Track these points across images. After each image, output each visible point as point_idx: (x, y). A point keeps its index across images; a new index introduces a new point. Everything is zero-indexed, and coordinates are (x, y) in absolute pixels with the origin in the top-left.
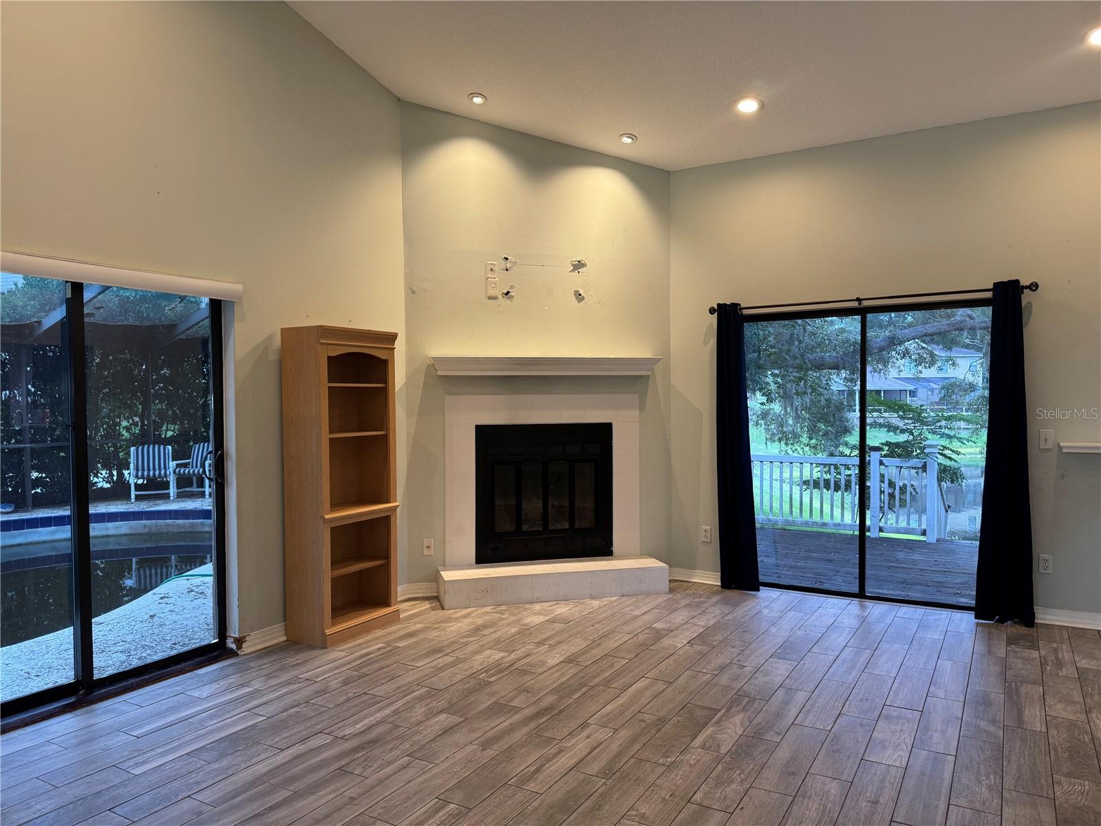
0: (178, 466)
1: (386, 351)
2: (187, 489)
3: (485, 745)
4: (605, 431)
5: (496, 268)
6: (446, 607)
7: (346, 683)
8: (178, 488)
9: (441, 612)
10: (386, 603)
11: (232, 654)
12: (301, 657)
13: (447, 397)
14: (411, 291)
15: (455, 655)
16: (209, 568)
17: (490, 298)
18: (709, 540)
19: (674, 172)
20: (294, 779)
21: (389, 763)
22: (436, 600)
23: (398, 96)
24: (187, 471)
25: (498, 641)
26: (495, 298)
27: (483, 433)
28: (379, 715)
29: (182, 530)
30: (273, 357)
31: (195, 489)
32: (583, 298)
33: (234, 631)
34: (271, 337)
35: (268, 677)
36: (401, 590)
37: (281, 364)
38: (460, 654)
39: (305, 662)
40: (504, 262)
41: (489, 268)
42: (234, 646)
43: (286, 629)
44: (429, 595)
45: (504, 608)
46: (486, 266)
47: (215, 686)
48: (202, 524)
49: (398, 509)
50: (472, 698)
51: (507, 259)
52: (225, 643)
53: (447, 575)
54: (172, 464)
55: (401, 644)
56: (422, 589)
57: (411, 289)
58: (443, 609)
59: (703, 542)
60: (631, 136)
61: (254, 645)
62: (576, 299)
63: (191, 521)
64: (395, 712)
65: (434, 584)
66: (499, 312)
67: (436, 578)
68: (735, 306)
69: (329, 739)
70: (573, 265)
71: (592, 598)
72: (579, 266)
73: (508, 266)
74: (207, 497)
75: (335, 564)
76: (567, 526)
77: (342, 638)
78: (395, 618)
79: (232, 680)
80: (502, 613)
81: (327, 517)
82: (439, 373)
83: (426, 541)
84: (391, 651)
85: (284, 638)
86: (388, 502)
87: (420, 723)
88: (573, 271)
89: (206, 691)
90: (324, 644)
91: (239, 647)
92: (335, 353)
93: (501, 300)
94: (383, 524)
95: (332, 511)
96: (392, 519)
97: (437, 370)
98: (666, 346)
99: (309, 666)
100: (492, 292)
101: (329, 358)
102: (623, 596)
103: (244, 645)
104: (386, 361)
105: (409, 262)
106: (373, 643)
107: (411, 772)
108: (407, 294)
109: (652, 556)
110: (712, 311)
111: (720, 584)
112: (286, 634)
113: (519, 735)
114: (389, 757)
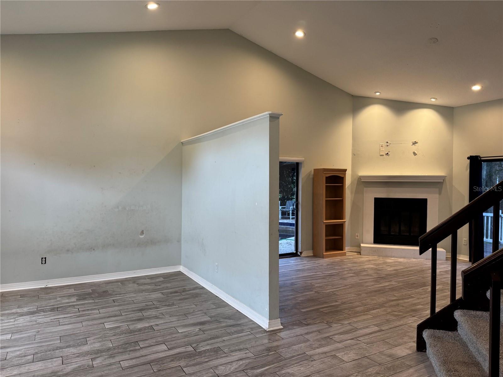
0: (282, 208)
1: (343, 175)
2: (285, 216)
3: (360, 280)
4: (424, 202)
5: (383, 146)
6: (361, 254)
7: (327, 265)
8: (282, 215)
9: (360, 256)
10: (342, 250)
11: (299, 256)
12: (316, 259)
13: (365, 189)
14: (354, 155)
15: (360, 264)
16: (293, 238)
17: (381, 155)
18: (466, 244)
19: (455, 107)
20: (313, 277)
21: (335, 279)
22: (359, 253)
23: (352, 94)
24: (285, 210)
25: (375, 264)
26: (383, 155)
27: (377, 201)
28: (335, 271)
29: (283, 229)
30: (311, 177)
31: (287, 216)
32: (416, 154)
33: (300, 250)
34: (311, 171)
35: (308, 261)
36: (347, 249)
37: (313, 179)
38: (362, 265)
39: (318, 260)
40: (386, 143)
41: (381, 146)
42: (299, 254)
43: (313, 252)
44: (357, 251)
45: (381, 257)
46: (380, 145)
47: (295, 261)
48: (289, 228)
49: (346, 222)
50: (361, 272)
51: (387, 142)
52: (297, 253)
53: (362, 245)
54: (280, 207)
55: (345, 260)
56: (355, 249)
57: (354, 154)
58: (361, 255)
59: (464, 244)
60: (434, 98)
61: (305, 255)
62: (414, 155)
63: (286, 226)
64: (339, 272)
65: (359, 248)
66: (384, 160)
67: (360, 246)
68: (477, 157)
69: (322, 273)
70: (413, 143)
71: (414, 258)
72: (415, 143)
73: (388, 144)
74: (291, 219)
75: (326, 236)
76: (408, 234)
77: (328, 256)
78: (344, 254)
79: (299, 260)
80: (380, 258)
81: (324, 221)
82: (362, 180)
83: (356, 234)
84: (342, 261)
85: (313, 255)
86: (343, 220)
87: (345, 274)
88: (412, 145)
89: (293, 262)
90: (323, 257)
91: (301, 254)
92: (328, 175)
93: (385, 156)
94: (341, 226)
95: (326, 220)
96: (344, 225)
97: (361, 180)
98: (451, 170)
99: (318, 261)
100: (382, 154)
101: (326, 177)
102: (426, 259)
103: (302, 254)
104: (343, 178)
105: (353, 146)
106: (338, 259)
107: (340, 281)
108: (352, 155)
109: (442, 248)
110: (468, 158)
111: (469, 260)
112: (313, 254)
113: (370, 280)
114: (335, 278)
